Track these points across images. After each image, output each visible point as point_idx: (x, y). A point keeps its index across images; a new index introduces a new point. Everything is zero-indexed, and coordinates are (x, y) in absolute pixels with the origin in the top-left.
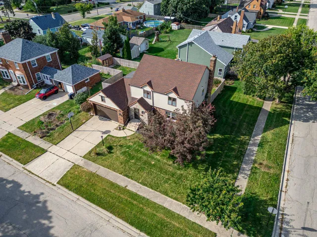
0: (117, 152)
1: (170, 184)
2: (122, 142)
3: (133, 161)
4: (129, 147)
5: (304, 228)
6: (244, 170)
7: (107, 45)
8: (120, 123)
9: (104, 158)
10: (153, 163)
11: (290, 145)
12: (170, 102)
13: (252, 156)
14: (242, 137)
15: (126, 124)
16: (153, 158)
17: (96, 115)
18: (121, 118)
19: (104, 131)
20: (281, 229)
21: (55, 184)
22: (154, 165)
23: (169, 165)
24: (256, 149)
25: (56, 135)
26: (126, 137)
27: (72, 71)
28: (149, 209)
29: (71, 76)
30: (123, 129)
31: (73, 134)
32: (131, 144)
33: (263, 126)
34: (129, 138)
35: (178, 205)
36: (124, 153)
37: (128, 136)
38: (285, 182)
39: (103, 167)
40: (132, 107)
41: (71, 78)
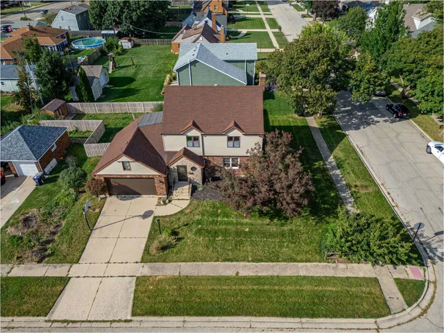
0: (189, 236)
1: (288, 246)
2: (183, 219)
3: (220, 238)
4: (199, 222)
5: (437, 234)
6: (346, 199)
7: (49, 85)
8: (161, 194)
9: (175, 250)
10: (247, 230)
12: (231, 143)
13: (341, 180)
14: (316, 163)
16: (242, 224)
17: (110, 195)
18: (162, 188)
19: (142, 214)
20: (421, 244)
22: (251, 232)
23: (268, 224)
24: (338, 172)
26: (181, 211)
27: (24, 137)
28: (289, 288)
29: (26, 146)
30: (170, 201)
31: (93, 235)
32: (198, 217)
33: (326, 146)
34: (188, 211)
35: (315, 266)
36: (199, 232)
37: (186, 209)
38: (388, 196)
39: (184, 263)
40: (174, 166)
41: (28, 149)
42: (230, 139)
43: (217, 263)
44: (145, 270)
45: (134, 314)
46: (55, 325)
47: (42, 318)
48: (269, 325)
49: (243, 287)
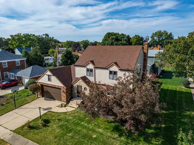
0: (54, 126)
3: (70, 134)
4: (67, 121)
8: (63, 101)
9: (36, 131)
10: (95, 136)
15: (68, 102)
16: (94, 131)
17: (43, 96)
18: (64, 96)
19: (45, 108)
22: (95, 139)
23: (114, 139)
27: (32, 69)
30: (65, 106)
32: (70, 118)
34: (70, 113)
36: (61, 127)
37: (69, 112)
39: (32, 142)
40: (75, 85)
41: (30, 73)
42: (111, 72)
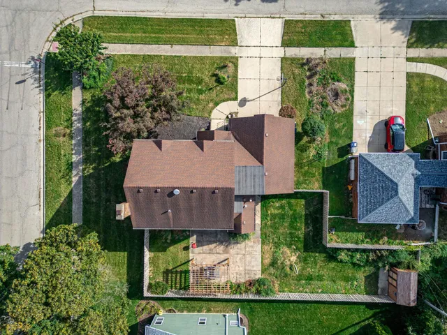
0: (207, 78)
2: (213, 95)
3: (184, 75)
4: (200, 92)
5: (24, 81)
6: (79, 119)
11: (42, 187)
13: (75, 145)
14: (91, 171)
20: (40, 72)
21: (236, 19)
24: (75, 158)
25: (297, 71)
26: (216, 106)
27: (387, 177)
29: (379, 167)
30: (227, 117)
35: (119, 51)
38: (42, 125)
43: (185, 55)
44: (234, 51)
45: (234, 20)
46: (278, 16)
47: (287, 19)
48: (155, 14)
49: (168, 36)
